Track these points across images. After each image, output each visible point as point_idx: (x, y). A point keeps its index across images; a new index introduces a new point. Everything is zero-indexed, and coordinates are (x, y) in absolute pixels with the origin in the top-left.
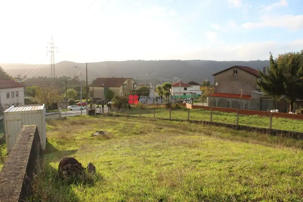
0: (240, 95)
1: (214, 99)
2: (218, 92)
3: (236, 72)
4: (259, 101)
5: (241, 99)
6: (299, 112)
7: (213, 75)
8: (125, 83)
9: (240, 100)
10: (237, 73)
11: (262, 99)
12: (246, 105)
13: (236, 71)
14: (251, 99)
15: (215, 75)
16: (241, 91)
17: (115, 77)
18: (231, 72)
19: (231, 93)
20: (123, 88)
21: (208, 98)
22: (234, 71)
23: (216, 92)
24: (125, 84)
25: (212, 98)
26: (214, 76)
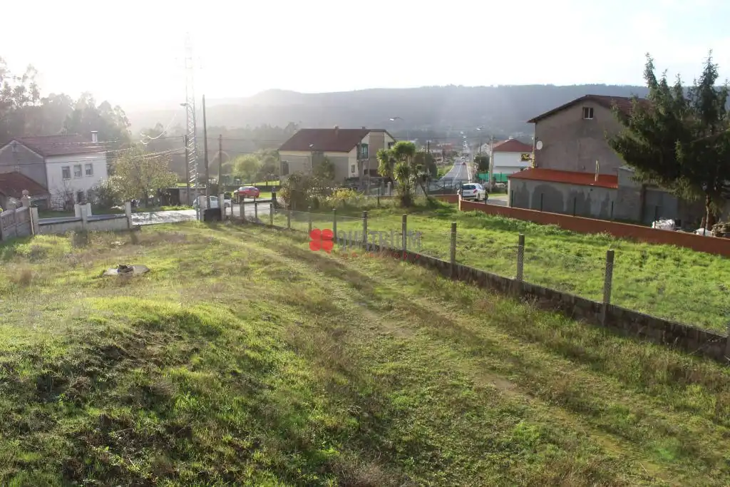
0: (593, 175)
1: (525, 186)
2: (545, 167)
3: (589, 112)
4: (638, 194)
5: (593, 188)
6: (722, 229)
7: (530, 121)
8: (365, 140)
9: (589, 191)
10: (591, 116)
11: (648, 188)
12: (605, 204)
13: (592, 110)
14: (617, 187)
15: (536, 121)
16: (597, 167)
17: (340, 128)
18: (577, 113)
19: (576, 170)
20: (359, 153)
21: (509, 182)
22: (586, 110)
23: (539, 168)
24: (365, 145)
25: (520, 184)
26: (534, 124)
